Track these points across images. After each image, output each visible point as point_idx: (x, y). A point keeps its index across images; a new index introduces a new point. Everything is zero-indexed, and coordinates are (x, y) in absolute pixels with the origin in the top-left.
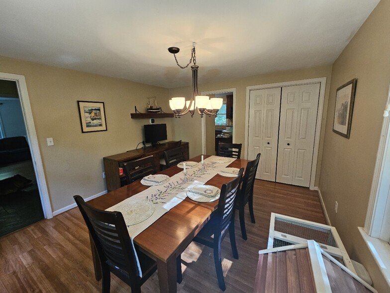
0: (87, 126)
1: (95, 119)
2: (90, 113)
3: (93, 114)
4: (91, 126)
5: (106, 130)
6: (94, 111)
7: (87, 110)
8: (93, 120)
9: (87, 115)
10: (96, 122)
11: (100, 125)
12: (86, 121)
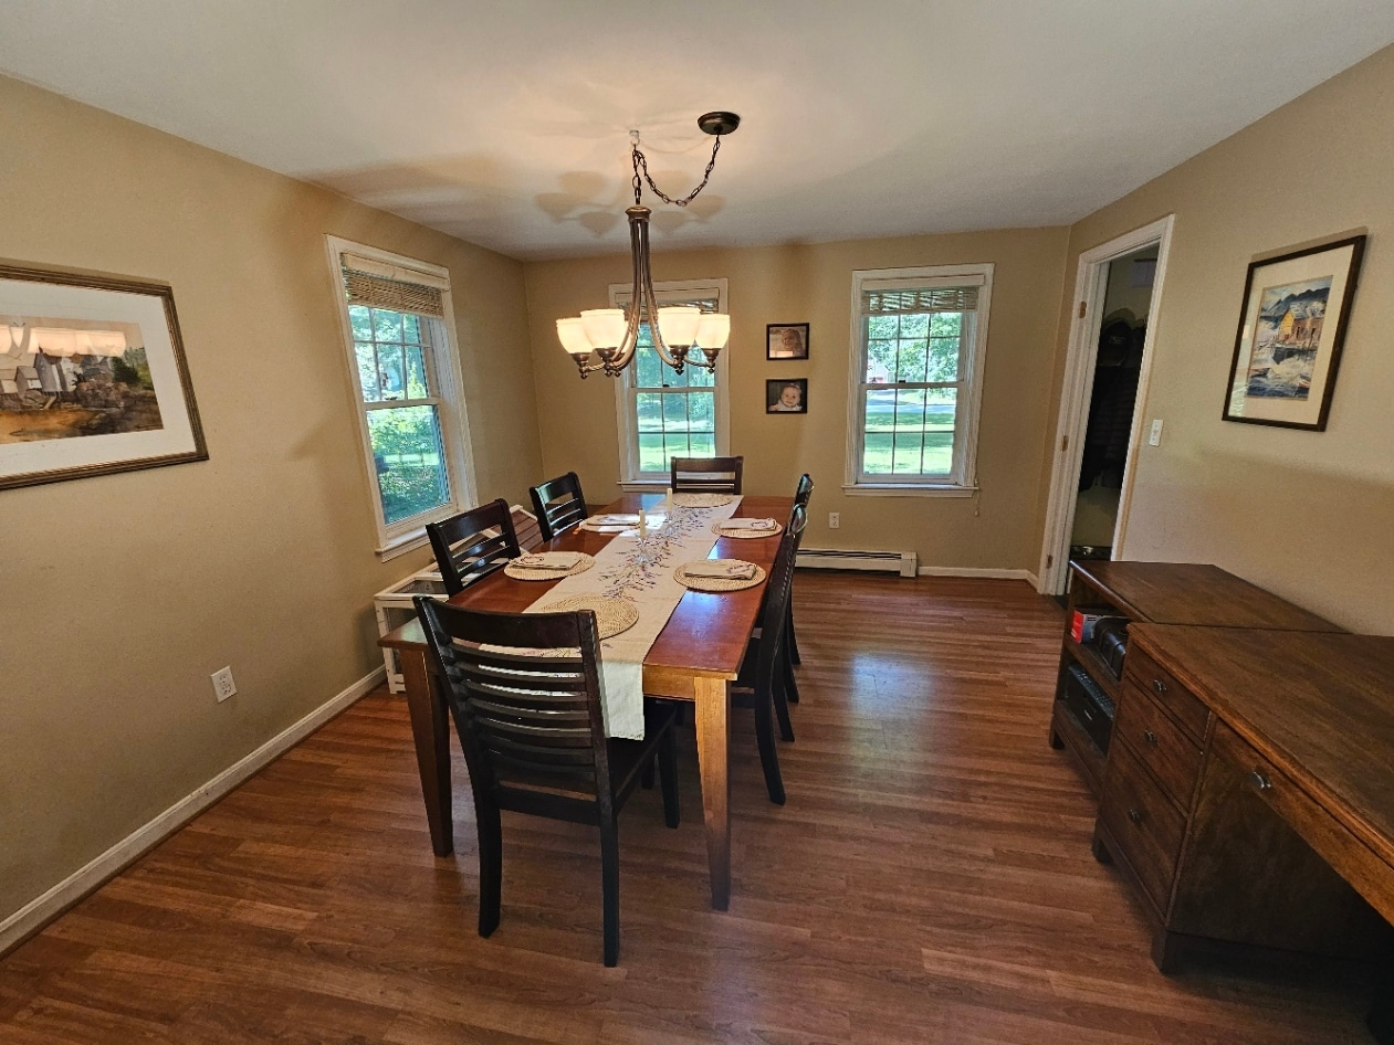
0: (1254, 391)
1: (1290, 353)
2: (1279, 319)
3: (1287, 325)
4: (1265, 392)
5: (1321, 427)
8: (1279, 357)
9: (1265, 327)
10: (1287, 371)
11: (1302, 392)
12: (1252, 362)
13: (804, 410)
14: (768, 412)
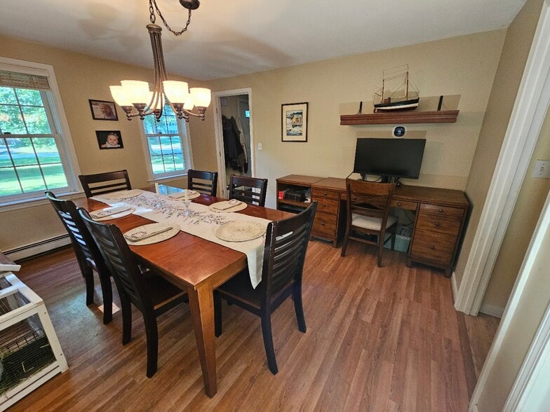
0: (288, 134)
1: (296, 126)
2: (292, 118)
3: (294, 120)
4: (291, 135)
5: (306, 141)
6: (296, 116)
7: (289, 114)
8: (294, 126)
9: (289, 120)
10: (296, 129)
11: (301, 134)
12: (287, 128)
13: (122, 147)
14: (101, 148)
